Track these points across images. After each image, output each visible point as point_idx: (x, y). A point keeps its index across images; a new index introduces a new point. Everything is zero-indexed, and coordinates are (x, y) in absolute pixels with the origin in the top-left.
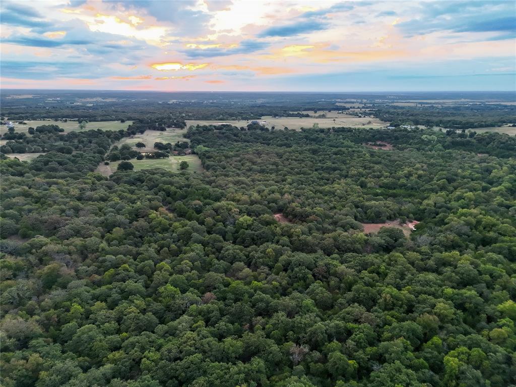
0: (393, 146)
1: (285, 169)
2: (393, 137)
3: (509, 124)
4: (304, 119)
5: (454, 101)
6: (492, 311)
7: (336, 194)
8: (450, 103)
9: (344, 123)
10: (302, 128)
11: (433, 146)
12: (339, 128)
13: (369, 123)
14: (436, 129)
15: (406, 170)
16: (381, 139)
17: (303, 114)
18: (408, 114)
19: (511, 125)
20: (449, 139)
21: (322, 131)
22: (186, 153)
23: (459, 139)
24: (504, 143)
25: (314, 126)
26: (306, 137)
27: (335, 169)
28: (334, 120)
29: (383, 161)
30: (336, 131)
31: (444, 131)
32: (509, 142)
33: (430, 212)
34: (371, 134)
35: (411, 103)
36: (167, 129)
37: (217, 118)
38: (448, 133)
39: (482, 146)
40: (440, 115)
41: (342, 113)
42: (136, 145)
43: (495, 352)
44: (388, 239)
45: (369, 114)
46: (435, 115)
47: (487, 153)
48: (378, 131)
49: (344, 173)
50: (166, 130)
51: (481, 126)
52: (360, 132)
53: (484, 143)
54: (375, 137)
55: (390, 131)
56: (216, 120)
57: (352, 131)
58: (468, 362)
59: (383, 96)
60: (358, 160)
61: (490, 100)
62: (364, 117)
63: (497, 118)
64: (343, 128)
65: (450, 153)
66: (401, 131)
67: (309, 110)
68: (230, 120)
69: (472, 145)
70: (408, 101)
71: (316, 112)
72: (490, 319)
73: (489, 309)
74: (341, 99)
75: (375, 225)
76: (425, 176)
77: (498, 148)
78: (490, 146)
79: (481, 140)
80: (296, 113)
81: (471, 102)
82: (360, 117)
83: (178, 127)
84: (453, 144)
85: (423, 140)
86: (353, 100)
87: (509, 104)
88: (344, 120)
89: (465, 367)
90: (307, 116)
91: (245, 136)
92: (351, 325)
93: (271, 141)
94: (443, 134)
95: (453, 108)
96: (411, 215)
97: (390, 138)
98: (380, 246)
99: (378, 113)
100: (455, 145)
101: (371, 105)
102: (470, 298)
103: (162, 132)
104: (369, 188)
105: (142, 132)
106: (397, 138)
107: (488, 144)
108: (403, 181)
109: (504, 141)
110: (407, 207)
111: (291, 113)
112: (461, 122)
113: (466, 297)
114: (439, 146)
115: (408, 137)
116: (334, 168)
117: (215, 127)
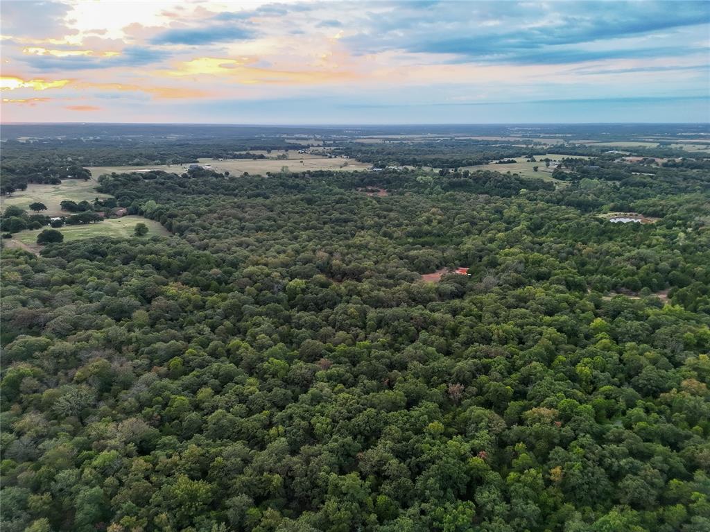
0: (387, 191)
1: (289, 224)
2: (385, 180)
3: (495, 162)
4: (259, 162)
5: (421, 136)
6: (587, 330)
7: (369, 247)
8: (417, 138)
9: (315, 166)
10: (268, 173)
11: (432, 189)
12: (316, 172)
13: (346, 164)
14: (427, 169)
15: (424, 216)
16: (371, 183)
17: (254, 155)
18: (385, 153)
19: (498, 162)
20: (445, 179)
21: (296, 176)
22: (117, 213)
23: (455, 179)
24: (500, 181)
25: (283, 170)
26: (282, 184)
27: (346, 221)
28: (302, 162)
29: (394, 207)
30: (313, 176)
31: (437, 171)
32: (505, 180)
33: (474, 256)
34: (357, 178)
35: (376, 139)
36: (62, 181)
37: (130, 162)
38: (441, 173)
39: (480, 186)
40: (419, 153)
41: (305, 152)
42: (30, 206)
43: (611, 357)
44: (456, 285)
45: (340, 154)
46: (413, 153)
47: (487, 193)
48: (364, 174)
49: (359, 224)
50: (60, 183)
51: (470, 164)
52: (344, 177)
53: (481, 182)
54: (363, 181)
55: (377, 173)
56: (130, 165)
57: (333, 175)
58: (595, 368)
59: (338, 130)
60: (367, 208)
61: (459, 135)
62: (335, 157)
63: (480, 156)
64: (321, 171)
65: (451, 195)
66: (390, 172)
67: (257, 150)
68: (152, 165)
69: (470, 185)
70: (371, 136)
71: (269, 152)
72: (587, 337)
73: (584, 328)
74: (288, 135)
75: (427, 275)
76: (445, 220)
77: (495, 187)
78: (487, 185)
79: (476, 179)
80: (244, 153)
81: (442, 137)
82: (330, 157)
83: (79, 178)
84: (450, 185)
85: (419, 183)
86: (303, 136)
87: (479, 138)
88: (313, 161)
89: (595, 372)
90: (262, 157)
91: (196, 185)
92: (485, 360)
93: (237, 191)
94: (435, 174)
95: (426, 145)
96: (457, 262)
97: (381, 181)
98: (452, 292)
99: (349, 152)
100: (453, 186)
101: (332, 142)
102: (565, 322)
103: (57, 186)
104: (396, 238)
105: (23, 188)
106: (389, 182)
107: (485, 183)
108: (426, 227)
109: (500, 179)
110: (450, 252)
111: (238, 153)
112: (447, 160)
113: (561, 322)
114: (438, 188)
115: (400, 180)
116: (345, 219)
117: (141, 174)
